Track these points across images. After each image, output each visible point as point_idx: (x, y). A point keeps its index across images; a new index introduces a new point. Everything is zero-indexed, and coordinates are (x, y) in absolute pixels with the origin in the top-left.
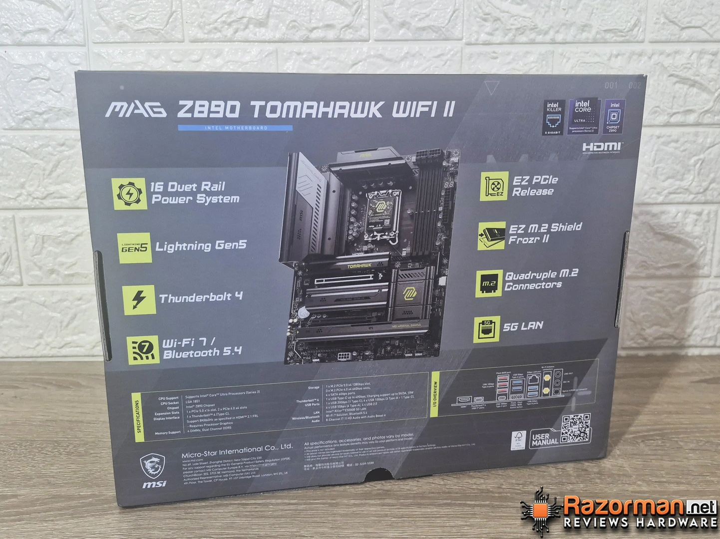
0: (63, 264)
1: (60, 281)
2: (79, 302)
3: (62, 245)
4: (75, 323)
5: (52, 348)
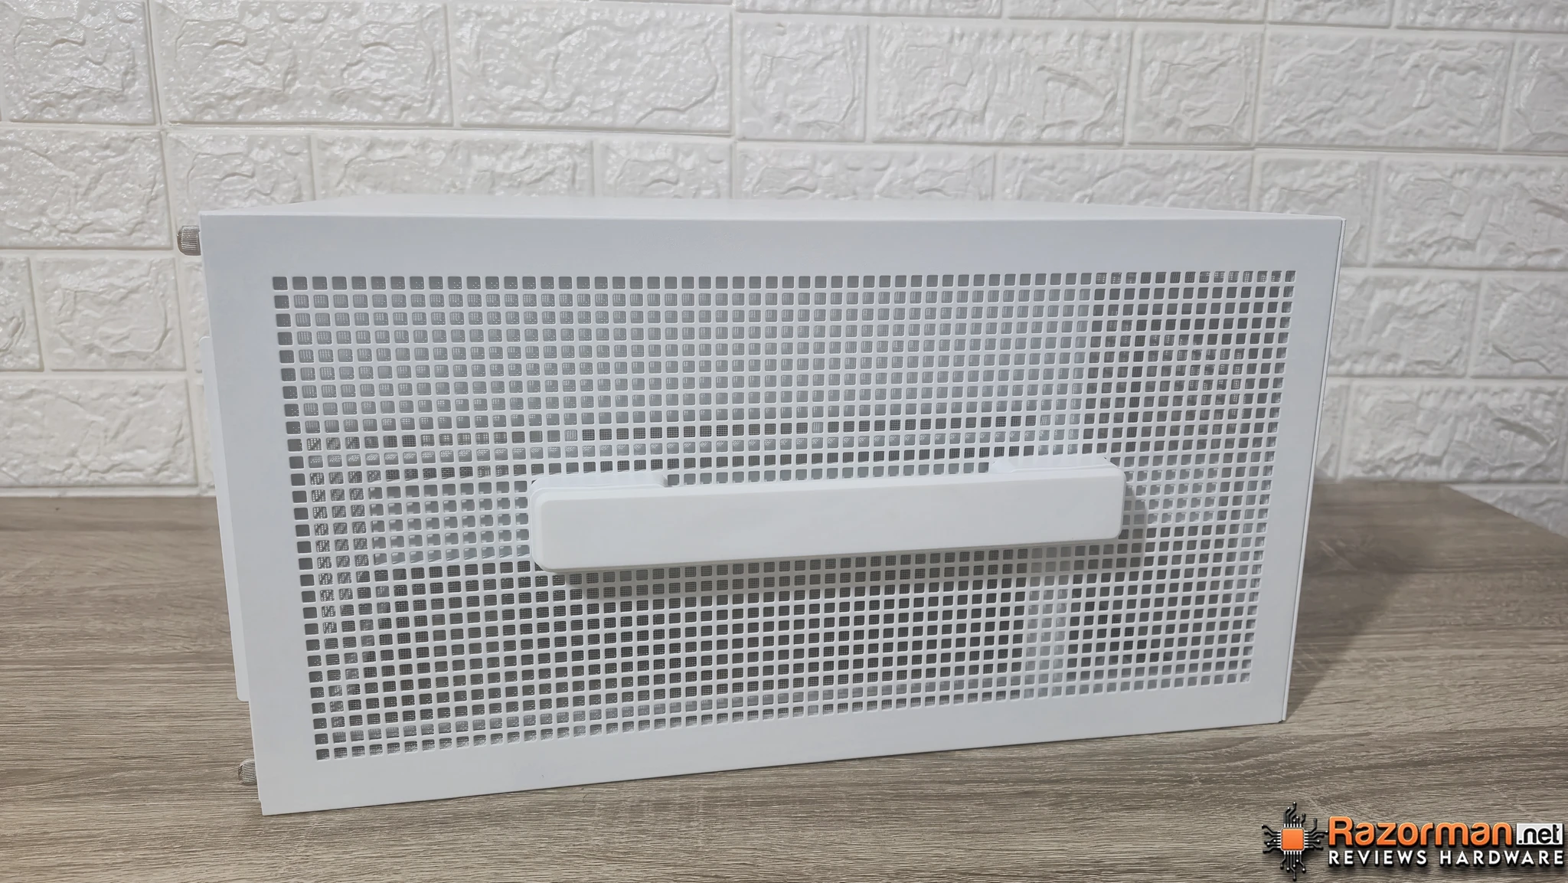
0: (108, 337)
1: (103, 363)
2: (134, 399)
3: (106, 308)
4: (128, 432)
5: (91, 471)
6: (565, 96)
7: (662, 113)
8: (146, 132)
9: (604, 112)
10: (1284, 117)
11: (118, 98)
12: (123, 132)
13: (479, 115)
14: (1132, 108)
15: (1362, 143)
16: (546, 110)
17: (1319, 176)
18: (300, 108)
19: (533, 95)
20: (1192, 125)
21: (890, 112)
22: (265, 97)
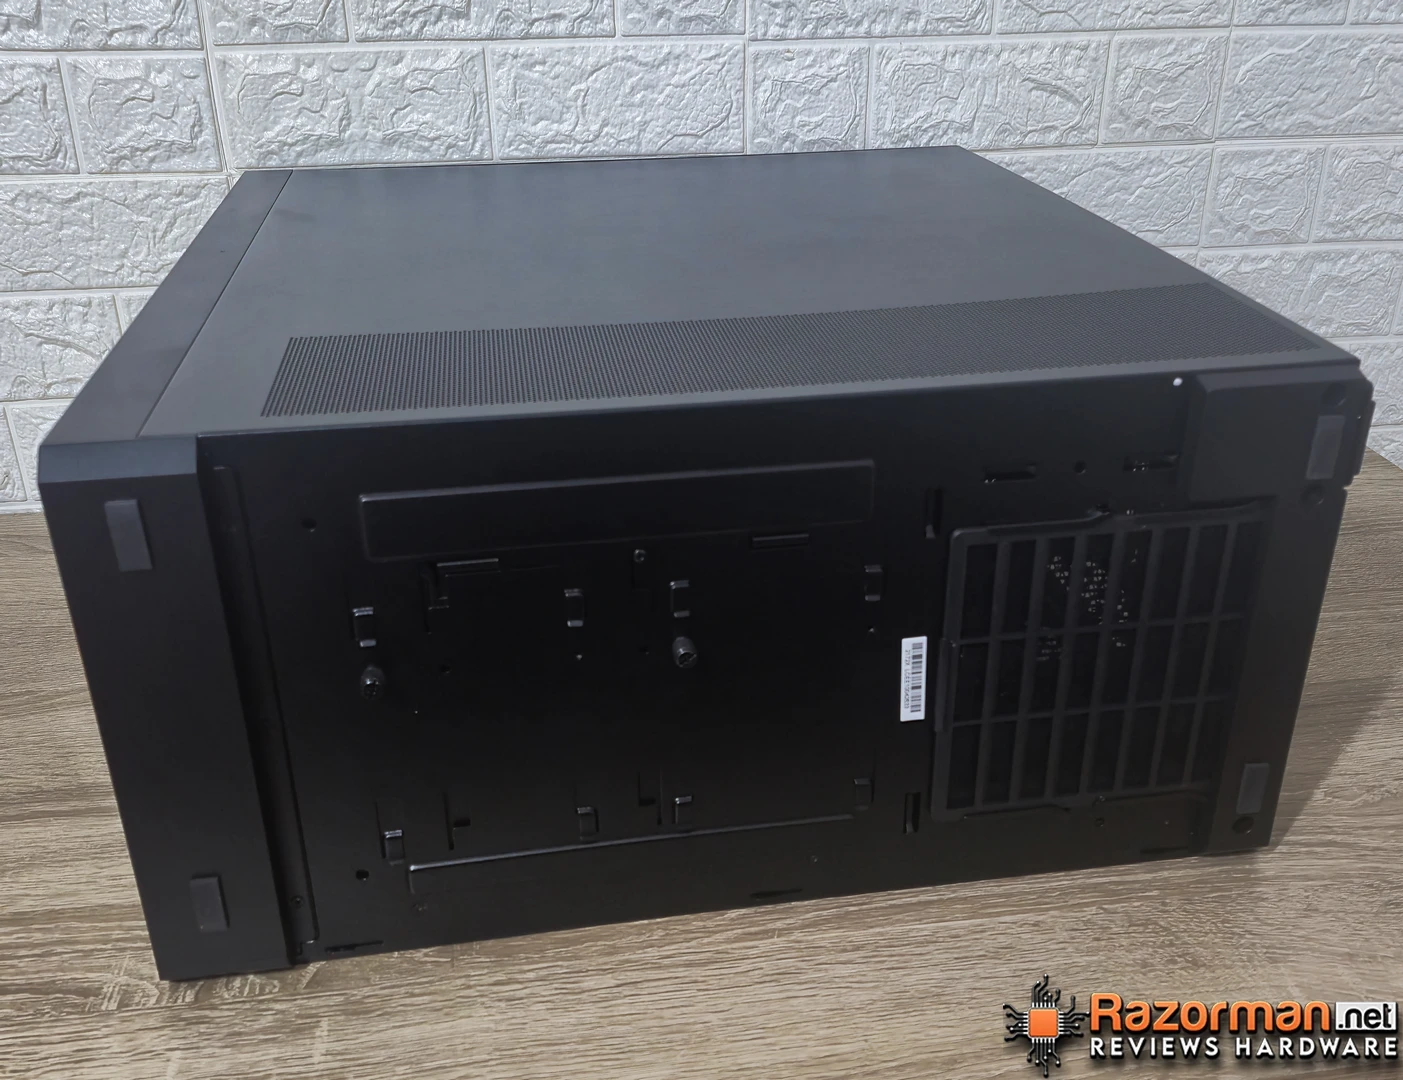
6: (594, 127)
7: (681, 138)
8: (214, 178)
9: (629, 141)
10: (1243, 112)
11: (187, 149)
12: (195, 179)
13: (516, 149)
14: (1106, 110)
15: (1312, 133)
16: (577, 142)
17: (1270, 165)
18: (355, 151)
19: (565, 127)
20: (1160, 124)
21: (887, 127)
22: (322, 142)
